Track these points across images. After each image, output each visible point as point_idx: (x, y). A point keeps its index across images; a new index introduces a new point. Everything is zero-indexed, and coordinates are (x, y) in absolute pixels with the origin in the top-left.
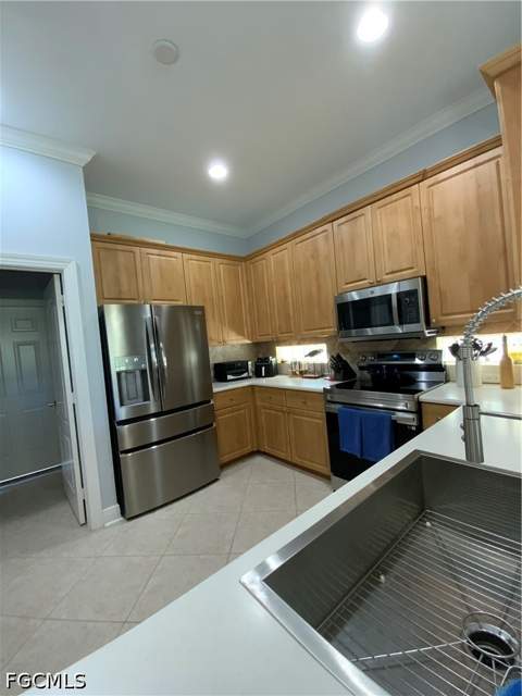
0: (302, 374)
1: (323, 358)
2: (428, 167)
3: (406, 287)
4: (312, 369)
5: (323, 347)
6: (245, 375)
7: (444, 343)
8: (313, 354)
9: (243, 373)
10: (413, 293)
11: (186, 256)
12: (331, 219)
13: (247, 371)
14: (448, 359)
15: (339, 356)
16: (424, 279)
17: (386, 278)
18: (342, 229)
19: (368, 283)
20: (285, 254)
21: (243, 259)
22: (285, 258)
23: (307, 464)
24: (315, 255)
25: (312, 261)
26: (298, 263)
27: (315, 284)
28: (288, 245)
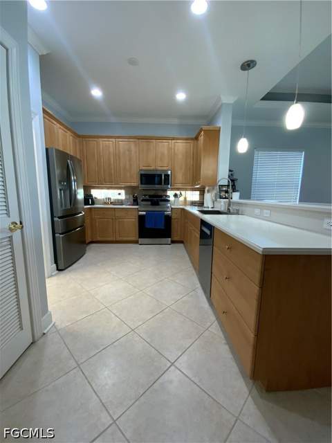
0: (112, 203)
1: (123, 197)
7: (171, 193)
10: (169, 175)
17: (160, 168)
18: (143, 144)
19: (152, 168)
20: (110, 143)
21: (79, 136)
22: (111, 145)
23: (125, 239)
24: (129, 150)
25: (127, 153)
26: (119, 150)
27: (128, 163)
28: (114, 140)
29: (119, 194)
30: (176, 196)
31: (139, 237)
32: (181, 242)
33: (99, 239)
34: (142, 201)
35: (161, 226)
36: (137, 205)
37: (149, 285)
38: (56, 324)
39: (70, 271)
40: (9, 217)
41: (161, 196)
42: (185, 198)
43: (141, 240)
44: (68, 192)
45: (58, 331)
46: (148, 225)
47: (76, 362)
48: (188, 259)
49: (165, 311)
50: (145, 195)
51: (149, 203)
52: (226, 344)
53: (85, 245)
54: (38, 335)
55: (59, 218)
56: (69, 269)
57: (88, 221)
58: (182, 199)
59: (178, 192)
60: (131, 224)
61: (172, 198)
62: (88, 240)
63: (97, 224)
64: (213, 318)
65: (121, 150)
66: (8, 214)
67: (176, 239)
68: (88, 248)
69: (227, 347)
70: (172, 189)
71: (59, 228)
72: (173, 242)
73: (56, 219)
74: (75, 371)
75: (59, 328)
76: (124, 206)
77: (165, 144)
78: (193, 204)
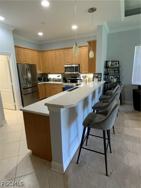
0: (56, 81)
1: (60, 77)
2: (81, 46)
3: (77, 65)
4: (58, 80)
5: (60, 75)
6: (42, 81)
7: (81, 75)
8: (58, 76)
9: (41, 80)
10: (77, 67)
11: (29, 50)
12: (64, 49)
13: (42, 80)
14: (82, 78)
15: (64, 77)
16: (79, 64)
17: (73, 63)
19: (70, 63)
21: (41, 51)
22: (53, 54)
24: (60, 55)
27: (60, 62)
55: (23, 89)
63: (48, 91)
71: (23, 93)
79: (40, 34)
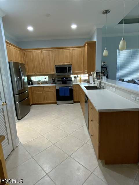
1: (47, 79)
4: (44, 82)
12: (54, 48)
16: (72, 65)
17: (65, 64)
18: (56, 51)
19: (62, 64)
20: (39, 52)
21: (22, 50)
22: (39, 53)
23: (50, 102)
24: (49, 55)
25: (48, 56)
26: (44, 56)
27: (49, 62)
28: (40, 50)
29: (45, 78)
30: (75, 77)
31: (57, 101)
32: (79, 102)
33: (36, 102)
34: (57, 81)
35: (68, 94)
36: (55, 83)
37: (61, 125)
38: (21, 143)
39: (24, 120)
40: (2, 100)
41: (67, 78)
42: (80, 78)
43: (58, 102)
44: (20, 81)
45: (22, 145)
46: (61, 94)
47: (31, 156)
48: (82, 111)
49: (68, 136)
50: (59, 78)
51: (61, 82)
52: (93, 148)
53: (30, 106)
54: (15, 147)
55: (17, 95)
56: (23, 118)
57: (30, 94)
58: (78, 79)
59: (76, 76)
60: (52, 94)
61: (73, 79)
62: (31, 103)
63: (35, 95)
64: (89, 138)
65: (45, 55)
66: (1, 100)
67: (76, 100)
68: (31, 107)
69: (93, 150)
70: (73, 74)
71: (17, 100)
72: (75, 102)
73: (15, 95)
74: (31, 159)
75: (22, 144)
76: (48, 85)
77: (68, 50)
78: (85, 81)
79: (30, 28)
